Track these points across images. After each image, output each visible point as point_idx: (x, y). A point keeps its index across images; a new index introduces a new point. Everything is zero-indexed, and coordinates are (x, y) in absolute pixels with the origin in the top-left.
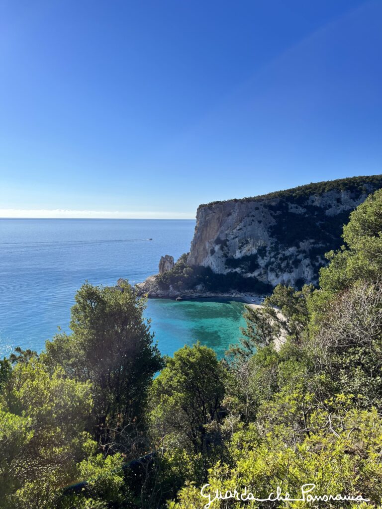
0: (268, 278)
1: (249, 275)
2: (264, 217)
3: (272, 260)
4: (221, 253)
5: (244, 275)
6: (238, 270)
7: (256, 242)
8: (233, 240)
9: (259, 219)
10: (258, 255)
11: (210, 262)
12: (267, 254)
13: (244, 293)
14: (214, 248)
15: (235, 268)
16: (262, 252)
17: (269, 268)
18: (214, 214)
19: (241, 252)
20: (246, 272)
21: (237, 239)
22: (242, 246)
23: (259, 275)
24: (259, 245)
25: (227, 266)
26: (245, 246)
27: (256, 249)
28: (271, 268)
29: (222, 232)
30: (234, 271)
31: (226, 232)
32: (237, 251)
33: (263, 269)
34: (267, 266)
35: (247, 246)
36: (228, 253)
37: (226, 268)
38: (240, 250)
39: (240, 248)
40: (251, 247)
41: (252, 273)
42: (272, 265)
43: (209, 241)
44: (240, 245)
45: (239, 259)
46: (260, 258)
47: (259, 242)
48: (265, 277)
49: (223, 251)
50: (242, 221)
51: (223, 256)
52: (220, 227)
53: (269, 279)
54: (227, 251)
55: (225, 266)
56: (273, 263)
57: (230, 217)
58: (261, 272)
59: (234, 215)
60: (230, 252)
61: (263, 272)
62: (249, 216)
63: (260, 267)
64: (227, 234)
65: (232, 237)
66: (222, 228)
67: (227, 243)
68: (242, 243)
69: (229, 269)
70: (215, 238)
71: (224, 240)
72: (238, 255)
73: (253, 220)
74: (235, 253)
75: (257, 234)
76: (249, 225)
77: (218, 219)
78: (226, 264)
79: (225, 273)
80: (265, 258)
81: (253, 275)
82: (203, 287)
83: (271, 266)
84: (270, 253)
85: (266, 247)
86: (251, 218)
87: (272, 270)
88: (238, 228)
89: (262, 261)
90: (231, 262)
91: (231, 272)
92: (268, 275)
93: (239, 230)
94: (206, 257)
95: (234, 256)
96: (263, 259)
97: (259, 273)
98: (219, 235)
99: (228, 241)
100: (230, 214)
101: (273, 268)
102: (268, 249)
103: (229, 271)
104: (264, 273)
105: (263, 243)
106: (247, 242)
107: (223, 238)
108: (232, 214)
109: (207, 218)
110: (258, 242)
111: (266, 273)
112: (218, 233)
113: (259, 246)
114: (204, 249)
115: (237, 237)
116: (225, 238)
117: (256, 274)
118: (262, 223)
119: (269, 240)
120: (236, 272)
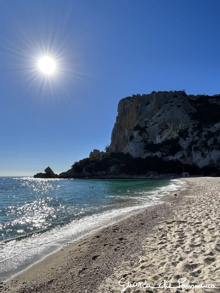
0: (192, 160)
1: (171, 158)
2: (183, 102)
3: (195, 139)
4: (140, 138)
5: (165, 158)
6: (158, 154)
7: (176, 126)
8: (153, 127)
9: (178, 104)
10: (180, 138)
11: (130, 150)
12: (189, 135)
13: (163, 174)
14: (133, 135)
15: (155, 152)
16: (183, 134)
17: (193, 148)
18: (132, 103)
19: (161, 137)
20: (167, 155)
21: (156, 125)
22: (162, 131)
23: (182, 158)
24: (180, 128)
25: (146, 150)
26: (166, 131)
27: (177, 133)
28: (195, 148)
29: (141, 120)
30: (154, 155)
31: (145, 120)
32: (157, 137)
33: (186, 150)
34: (190, 147)
35: (167, 131)
36: (148, 139)
37: (145, 152)
38: (160, 136)
39: (160, 134)
40: (172, 132)
41: (173, 156)
42: (196, 144)
43: (129, 128)
44: (160, 130)
45: (159, 144)
46: (182, 139)
47: (180, 125)
48: (188, 159)
49: (142, 136)
50: (161, 108)
51: (142, 141)
52: (140, 116)
53: (194, 161)
54: (147, 137)
55: (144, 151)
56: (197, 141)
57: (149, 106)
58: (184, 155)
59: (152, 103)
60: (149, 138)
61: (186, 155)
62: (167, 103)
63: (183, 149)
64: (146, 122)
65: (152, 123)
66: (142, 116)
67: (147, 129)
68: (162, 129)
69: (148, 152)
70: (135, 126)
71: (144, 127)
72: (158, 140)
73: (171, 106)
74: (155, 138)
75: (177, 117)
76: (168, 110)
77: (137, 108)
78: (145, 149)
79: (144, 157)
80: (187, 139)
81: (175, 158)
82: (117, 168)
83: (194, 145)
84: (192, 133)
85: (187, 129)
86: (169, 104)
87: (196, 149)
88: (157, 114)
89: (184, 143)
90: (151, 147)
91: (150, 156)
92: (192, 156)
93: (158, 116)
94: (127, 145)
95: (154, 142)
96: (185, 140)
97: (182, 155)
98: (138, 123)
99: (147, 127)
100: (149, 103)
101: (198, 147)
102: (190, 130)
103: (149, 154)
104: (188, 155)
105: (184, 125)
106: (167, 127)
107: (142, 126)
108: (151, 103)
109: (126, 107)
110: (178, 126)
111: (190, 154)
112: (138, 121)
113: (180, 130)
114: (124, 137)
115: (156, 123)
116: (145, 126)
117: (178, 156)
118: (181, 107)
119: (190, 122)
120: (156, 156)
